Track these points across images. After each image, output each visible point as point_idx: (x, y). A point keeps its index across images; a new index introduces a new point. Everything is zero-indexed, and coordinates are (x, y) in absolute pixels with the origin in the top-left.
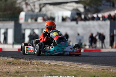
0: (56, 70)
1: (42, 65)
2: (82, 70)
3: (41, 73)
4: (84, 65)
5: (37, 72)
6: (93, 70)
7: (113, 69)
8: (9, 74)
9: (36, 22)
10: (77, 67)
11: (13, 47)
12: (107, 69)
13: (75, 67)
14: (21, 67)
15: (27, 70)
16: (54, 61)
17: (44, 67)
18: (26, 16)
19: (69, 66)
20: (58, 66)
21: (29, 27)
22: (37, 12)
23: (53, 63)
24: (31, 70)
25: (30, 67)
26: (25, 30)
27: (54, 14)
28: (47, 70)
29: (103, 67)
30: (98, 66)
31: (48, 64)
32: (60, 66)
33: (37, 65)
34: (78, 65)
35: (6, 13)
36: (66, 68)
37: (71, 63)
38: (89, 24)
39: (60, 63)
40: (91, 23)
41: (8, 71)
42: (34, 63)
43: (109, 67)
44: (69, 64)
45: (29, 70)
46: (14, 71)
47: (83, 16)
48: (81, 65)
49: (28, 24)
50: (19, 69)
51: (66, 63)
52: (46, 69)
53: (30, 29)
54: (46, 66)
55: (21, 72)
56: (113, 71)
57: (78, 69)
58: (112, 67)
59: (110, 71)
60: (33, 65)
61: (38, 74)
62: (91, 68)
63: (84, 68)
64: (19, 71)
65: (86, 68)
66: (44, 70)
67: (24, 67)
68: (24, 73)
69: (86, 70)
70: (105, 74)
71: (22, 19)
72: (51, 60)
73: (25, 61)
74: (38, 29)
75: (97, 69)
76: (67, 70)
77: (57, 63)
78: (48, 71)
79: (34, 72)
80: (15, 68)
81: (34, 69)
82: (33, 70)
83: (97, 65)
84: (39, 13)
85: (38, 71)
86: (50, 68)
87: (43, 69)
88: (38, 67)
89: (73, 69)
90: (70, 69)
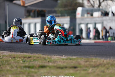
35: (66, 9)
71: (79, 14)
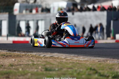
0: (51, 62)
1: (37, 58)
2: (78, 62)
3: (36, 65)
4: (80, 57)
5: (31, 64)
6: (89, 62)
7: (110, 61)
8: (3, 67)
9: (31, 14)
10: (73, 58)
11: (7, 39)
12: (104, 61)
13: (71, 59)
14: (15, 60)
15: (21, 63)
16: (49, 53)
17: (39, 60)
18: (20, 7)
19: (64, 58)
20: (53, 58)
21: (23, 18)
22: (32, 3)
23: (48, 55)
24: (26, 62)
25: (25, 60)
26: (19, 21)
27: (49, 5)
28: (42, 63)
29: (99, 59)
30: (95, 57)
31: (43, 56)
32: (55, 58)
33: (32, 58)
34: (74, 57)
36: (62, 61)
37: (67, 55)
38: (86, 15)
39: (56, 55)
40: (87, 13)
41: (2, 64)
42: (29, 55)
43: (106, 58)
44: (64, 56)
45: (23, 63)
46: (9, 64)
47: (79, 7)
48: (77, 57)
49: (23, 16)
50: (13, 62)
51: (62, 55)
52: (41, 61)
53: (25, 20)
54: (42, 59)
55: (15, 65)
56: (109, 63)
57: (74, 61)
58: (109, 58)
59: (107, 62)
60: (28, 58)
61: (33, 67)
62: (87, 60)
63: (80, 60)
64: (13, 64)
65: (82, 60)
66: (39, 63)
67: (19, 60)
68: (18, 66)
69: (82, 62)
70: (101, 66)
71: (16, 10)
72: (46, 52)
73: (19, 53)
74: (33, 20)
75: (94, 60)
76: (63, 62)
77: (53, 55)
78: (44, 64)
79: (28, 64)
80: (9, 60)
81: (29, 61)
82: (28, 63)
83: (93, 57)
84: (34, 4)
85: (33, 64)
86: (45, 61)
87: (38, 61)
88: (33, 59)
89: (69, 61)
90: (66, 61)
